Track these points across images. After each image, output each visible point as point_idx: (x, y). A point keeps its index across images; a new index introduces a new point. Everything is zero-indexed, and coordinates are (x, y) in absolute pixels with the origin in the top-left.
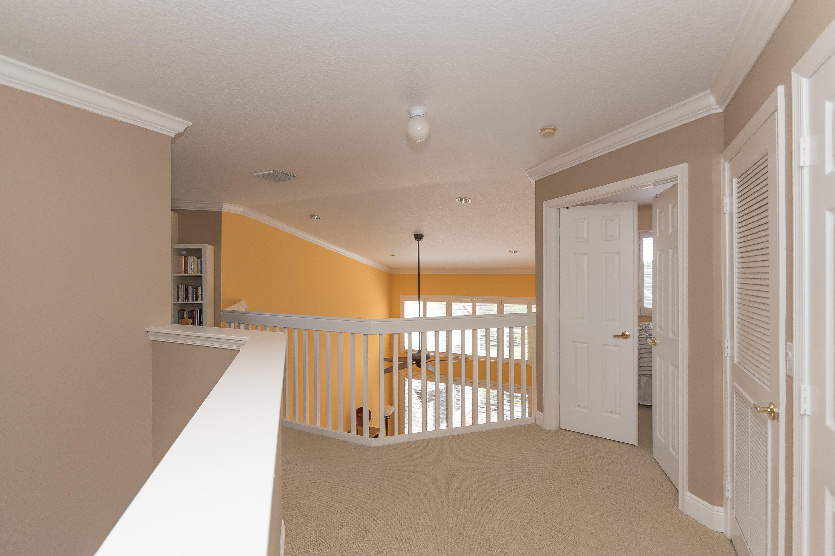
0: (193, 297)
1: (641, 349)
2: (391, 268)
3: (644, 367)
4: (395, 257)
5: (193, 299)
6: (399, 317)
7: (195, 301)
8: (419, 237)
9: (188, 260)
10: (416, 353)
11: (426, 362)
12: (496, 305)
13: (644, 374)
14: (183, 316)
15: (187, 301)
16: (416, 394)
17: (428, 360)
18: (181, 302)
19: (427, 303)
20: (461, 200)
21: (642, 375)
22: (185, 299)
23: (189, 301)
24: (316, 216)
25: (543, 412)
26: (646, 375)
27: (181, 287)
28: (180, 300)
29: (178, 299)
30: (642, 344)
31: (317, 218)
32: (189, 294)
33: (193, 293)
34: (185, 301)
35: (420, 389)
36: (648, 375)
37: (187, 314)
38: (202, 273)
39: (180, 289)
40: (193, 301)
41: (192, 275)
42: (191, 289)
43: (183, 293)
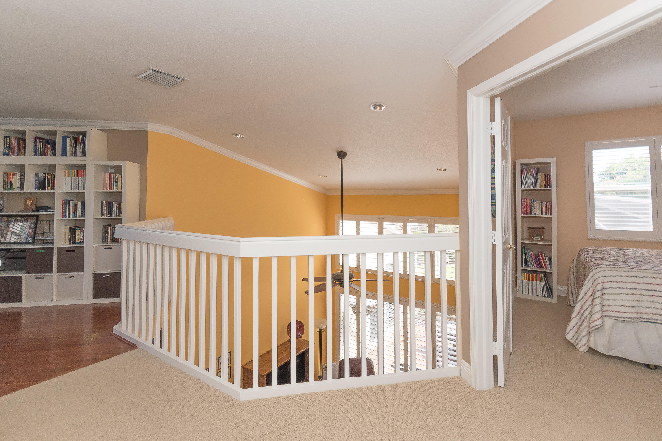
0: (116, 212)
1: (603, 282)
2: (327, 189)
3: (608, 306)
4: (326, 177)
5: (116, 215)
6: (335, 235)
7: (118, 216)
8: (342, 155)
9: (113, 177)
10: (339, 273)
11: (350, 282)
12: (427, 225)
13: (610, 315)
14: (107, 231)
15: (110, 217)
16: (352, 309)
17: (352, 280)
18: (104, 217)
19: (361, 222)
20: (375, 108)
21: (606, 316)
22: (109, 215)
23: (112, 216)
24: (240, 135)
25: (470, 363)
26: (613, 316)
27: (105, 203)
28: (104, 216)
29: (102, 214)
30: (606, 276)
31: (240, 137)
32: (112, 210)
33: (116, 208)
34: (109, 216)
35: (355, 304)
36: (615, 317)
37: (111, 229)
38: (122, 190)
39: (104, 205)
40: (116, 216)
41: (116, 191)
42: (114, 205)
43: (107, 209)
